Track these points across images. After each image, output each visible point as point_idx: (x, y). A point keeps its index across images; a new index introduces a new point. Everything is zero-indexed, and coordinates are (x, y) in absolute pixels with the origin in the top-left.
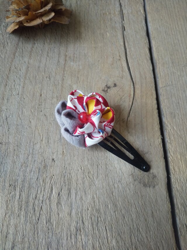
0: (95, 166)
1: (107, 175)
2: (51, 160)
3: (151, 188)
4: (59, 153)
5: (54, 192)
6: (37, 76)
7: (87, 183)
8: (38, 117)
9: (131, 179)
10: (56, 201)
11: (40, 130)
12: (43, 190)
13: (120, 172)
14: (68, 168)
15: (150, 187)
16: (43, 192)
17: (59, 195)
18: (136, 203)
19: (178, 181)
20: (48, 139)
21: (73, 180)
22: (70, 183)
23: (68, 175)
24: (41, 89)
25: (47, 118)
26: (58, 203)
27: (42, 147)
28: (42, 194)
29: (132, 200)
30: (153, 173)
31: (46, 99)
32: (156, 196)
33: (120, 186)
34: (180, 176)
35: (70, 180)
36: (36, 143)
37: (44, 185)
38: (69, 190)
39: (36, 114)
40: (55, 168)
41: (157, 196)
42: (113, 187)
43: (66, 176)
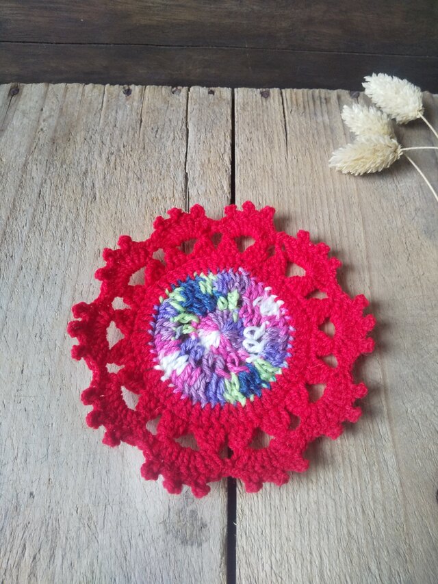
0: (102, 507)
1: (119, 523)
2: (27, 494)
3: (195, 547)
4: (42, 482)
5: (26, 554)
6: (20, 335)
7: (84, 538)
8: (13, 414)
9: (161, 531)
10: (28, 571)
11: (14, 439)
12: (8, 549)
13: (144, 518)
14: (54, 510)
15: (192, 545)
16: (8, 554)
17: (34, 558)
18: (165, 574)
19: (246, 534)
20: (27, 455)
21: (61, 533)
22: (56, 536)
23: (54, 522)
24: (24, 360)
25: (28, 415)
26: (31, 573)
27: (15, 470)
28: (7, 557)
29: (158, 569)
30: (202, 518)
31: (31, 378)
32: (202, 563)
33: (140, 543)
34: (251, 525)
35: (56, 531)
36: (5, 464)
37: (11, 540)
38: (53, 549)
39: (11, 408)
40: (33, 509)
41: (204, 561)
42: (128, 544)
43: (50, 525)
